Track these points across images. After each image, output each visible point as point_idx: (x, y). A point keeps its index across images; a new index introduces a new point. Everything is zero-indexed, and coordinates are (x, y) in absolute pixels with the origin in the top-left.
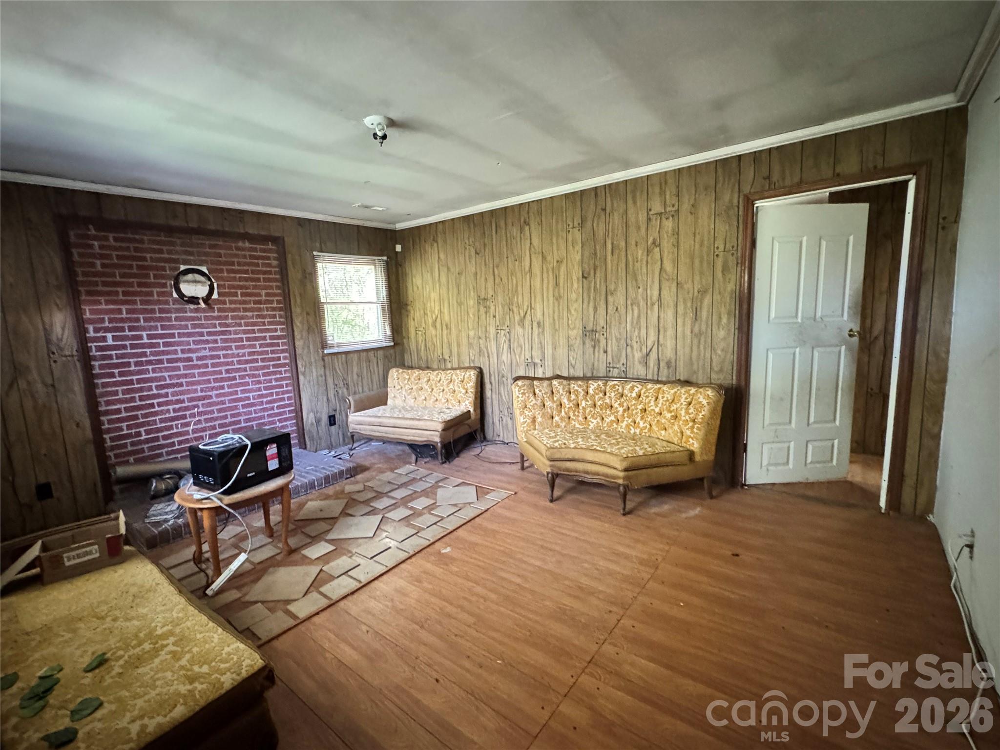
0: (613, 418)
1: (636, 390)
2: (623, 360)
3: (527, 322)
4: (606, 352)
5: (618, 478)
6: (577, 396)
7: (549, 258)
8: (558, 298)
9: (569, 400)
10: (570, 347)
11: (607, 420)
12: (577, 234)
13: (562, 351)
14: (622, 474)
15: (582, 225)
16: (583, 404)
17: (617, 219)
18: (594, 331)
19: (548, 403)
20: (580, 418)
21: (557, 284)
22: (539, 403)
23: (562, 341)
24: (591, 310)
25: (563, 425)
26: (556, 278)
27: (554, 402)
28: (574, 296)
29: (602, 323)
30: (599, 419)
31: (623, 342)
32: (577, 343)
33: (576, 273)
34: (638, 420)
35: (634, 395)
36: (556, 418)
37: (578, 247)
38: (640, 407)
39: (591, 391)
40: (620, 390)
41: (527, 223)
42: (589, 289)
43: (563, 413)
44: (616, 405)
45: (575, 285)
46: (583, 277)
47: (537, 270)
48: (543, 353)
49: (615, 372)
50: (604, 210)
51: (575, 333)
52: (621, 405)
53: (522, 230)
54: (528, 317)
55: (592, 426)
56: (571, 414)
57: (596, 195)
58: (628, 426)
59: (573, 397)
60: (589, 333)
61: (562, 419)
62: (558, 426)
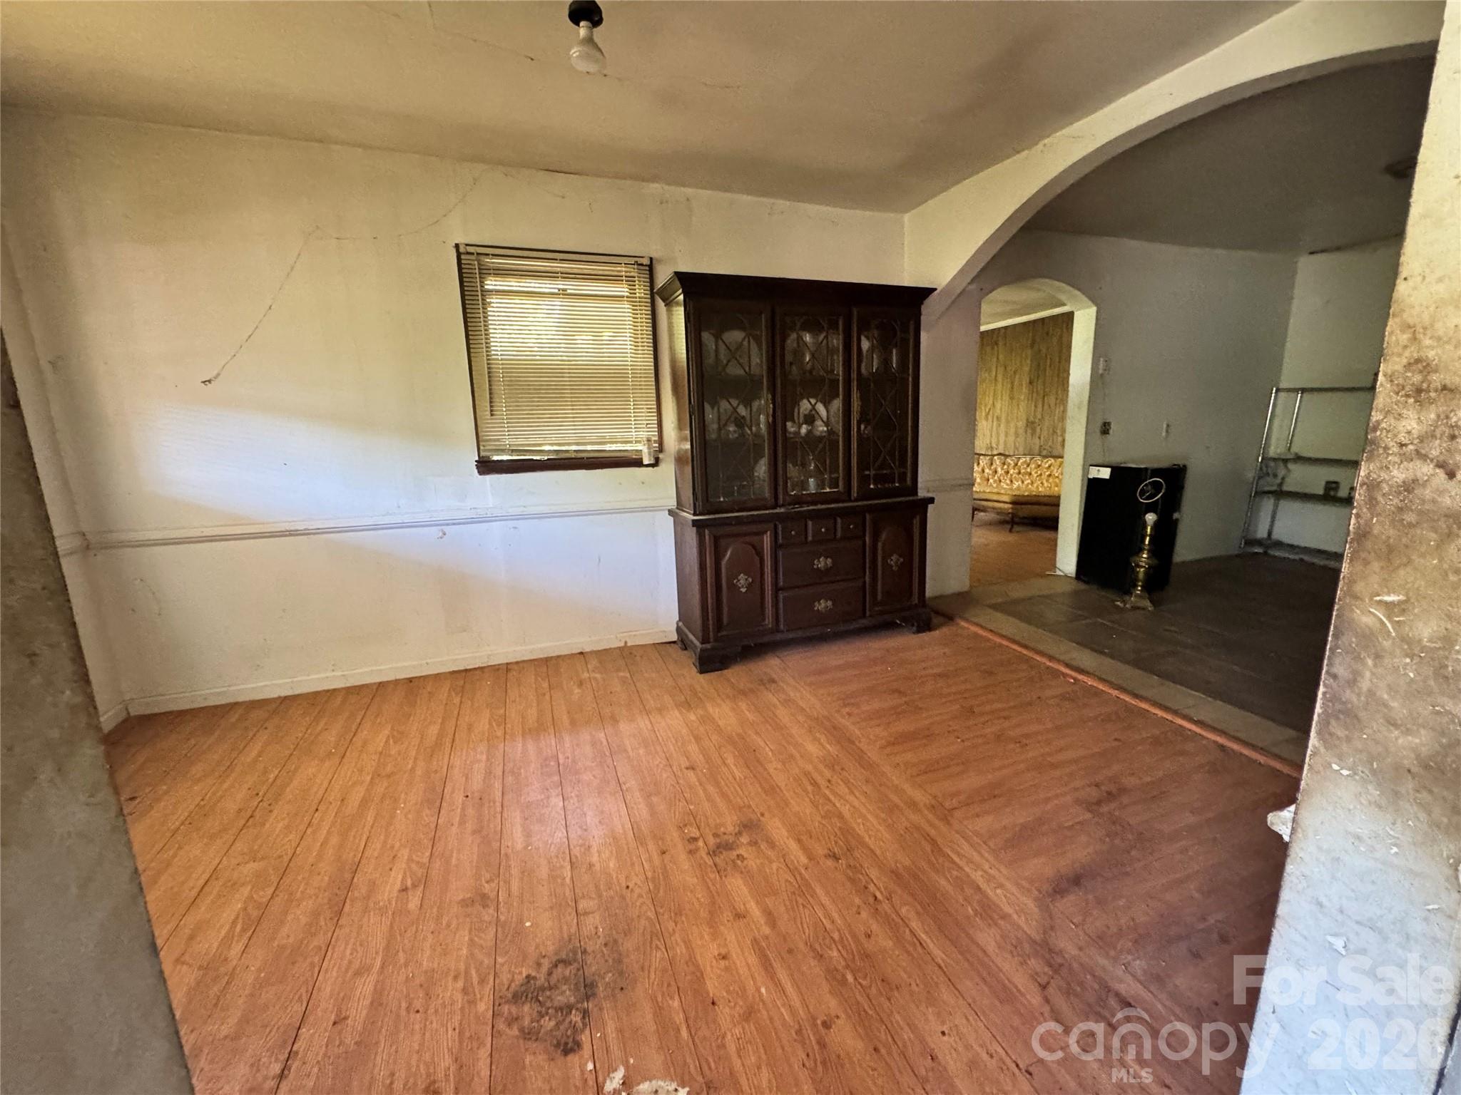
0: (1029, 481)
1: (1050, 462)
2: (1050, 444)
3: (990, 417)
4: (1039, 438)
5: (1008, 509)
6: (1008, 467)
7: (1009, 369)
8: (1012, 398)
9: (1002, 469)
10: (1017, 435)
11: (1026, 483)
12: (1029, 352)
13: (1011, 439)
14: (1010, 506)
15: (1032, 346)
16: (1011, 471)
17: (1055, 340)
18: (1033, 423)
19: (987, 471)
20: (1008, 482)
21: (1012, 388)
22: (980, 469)
23: (1012, 430)
24: (1033, 408)
25: (995, 485)
26: (1012, 383)
27: (990, 469)
28: (1022, 397)
29: (1039, 417)
30: (1020, 482)
31: (1051, 430)
32: (1021, 431)
33: (1026, 380)
34: (1045, 482)
35: (1047, 465)
36: (991, 481)
37: (1029, 362)
38: (1047, 473)
39: (1019, 464)
40: (1039, 463)
41: (996, 344)
42: (1033, 392)
43: (996, 478)
44: (1033, 473)
45: (1024, 390)
46: (1031, 383)
47: (1000, 378)
48: (998, 441)
49: (1044, 453)
50: (1047, 334)
51: (1021, 424)
52: (1036, 473)
53: (993, 348)
54: (991, 413)
55: (1015, 486)
56: (1002, 478)
57: (1043, 324)
58: (1037, 487)
59: (1005, 467)
60: (1031, 425)
61: (995, 481)
62: (991, 485)
